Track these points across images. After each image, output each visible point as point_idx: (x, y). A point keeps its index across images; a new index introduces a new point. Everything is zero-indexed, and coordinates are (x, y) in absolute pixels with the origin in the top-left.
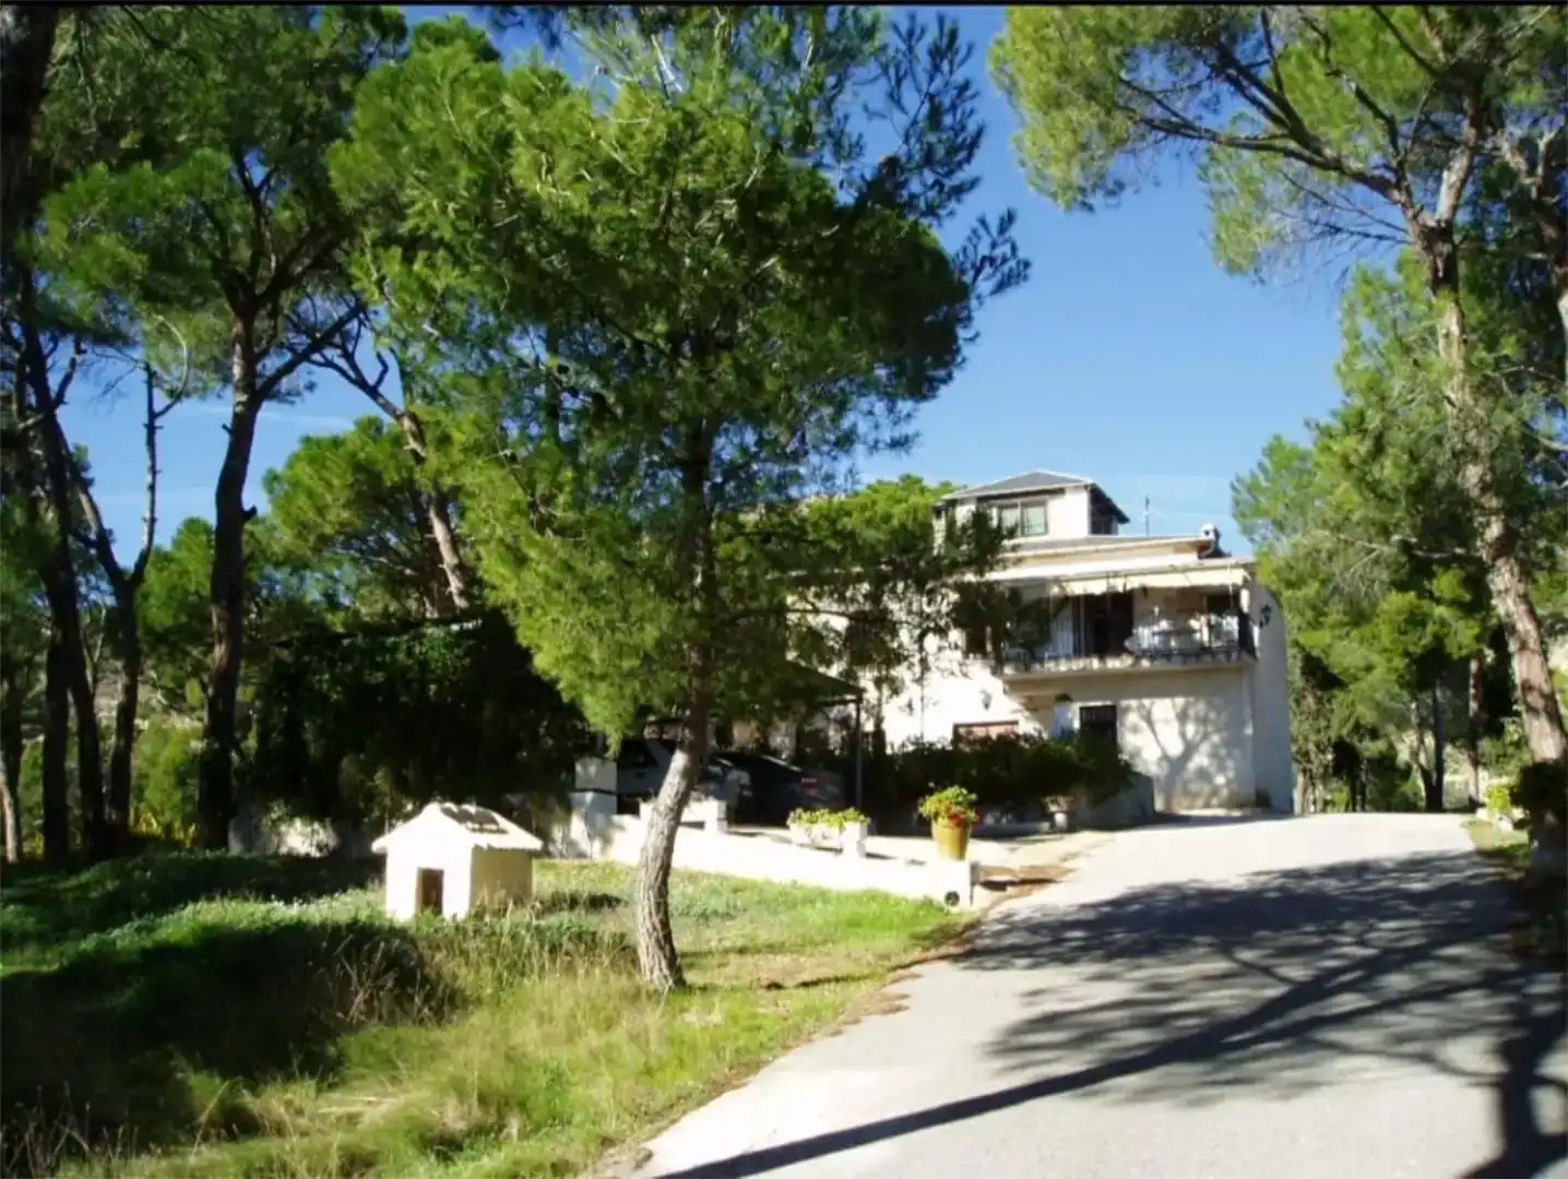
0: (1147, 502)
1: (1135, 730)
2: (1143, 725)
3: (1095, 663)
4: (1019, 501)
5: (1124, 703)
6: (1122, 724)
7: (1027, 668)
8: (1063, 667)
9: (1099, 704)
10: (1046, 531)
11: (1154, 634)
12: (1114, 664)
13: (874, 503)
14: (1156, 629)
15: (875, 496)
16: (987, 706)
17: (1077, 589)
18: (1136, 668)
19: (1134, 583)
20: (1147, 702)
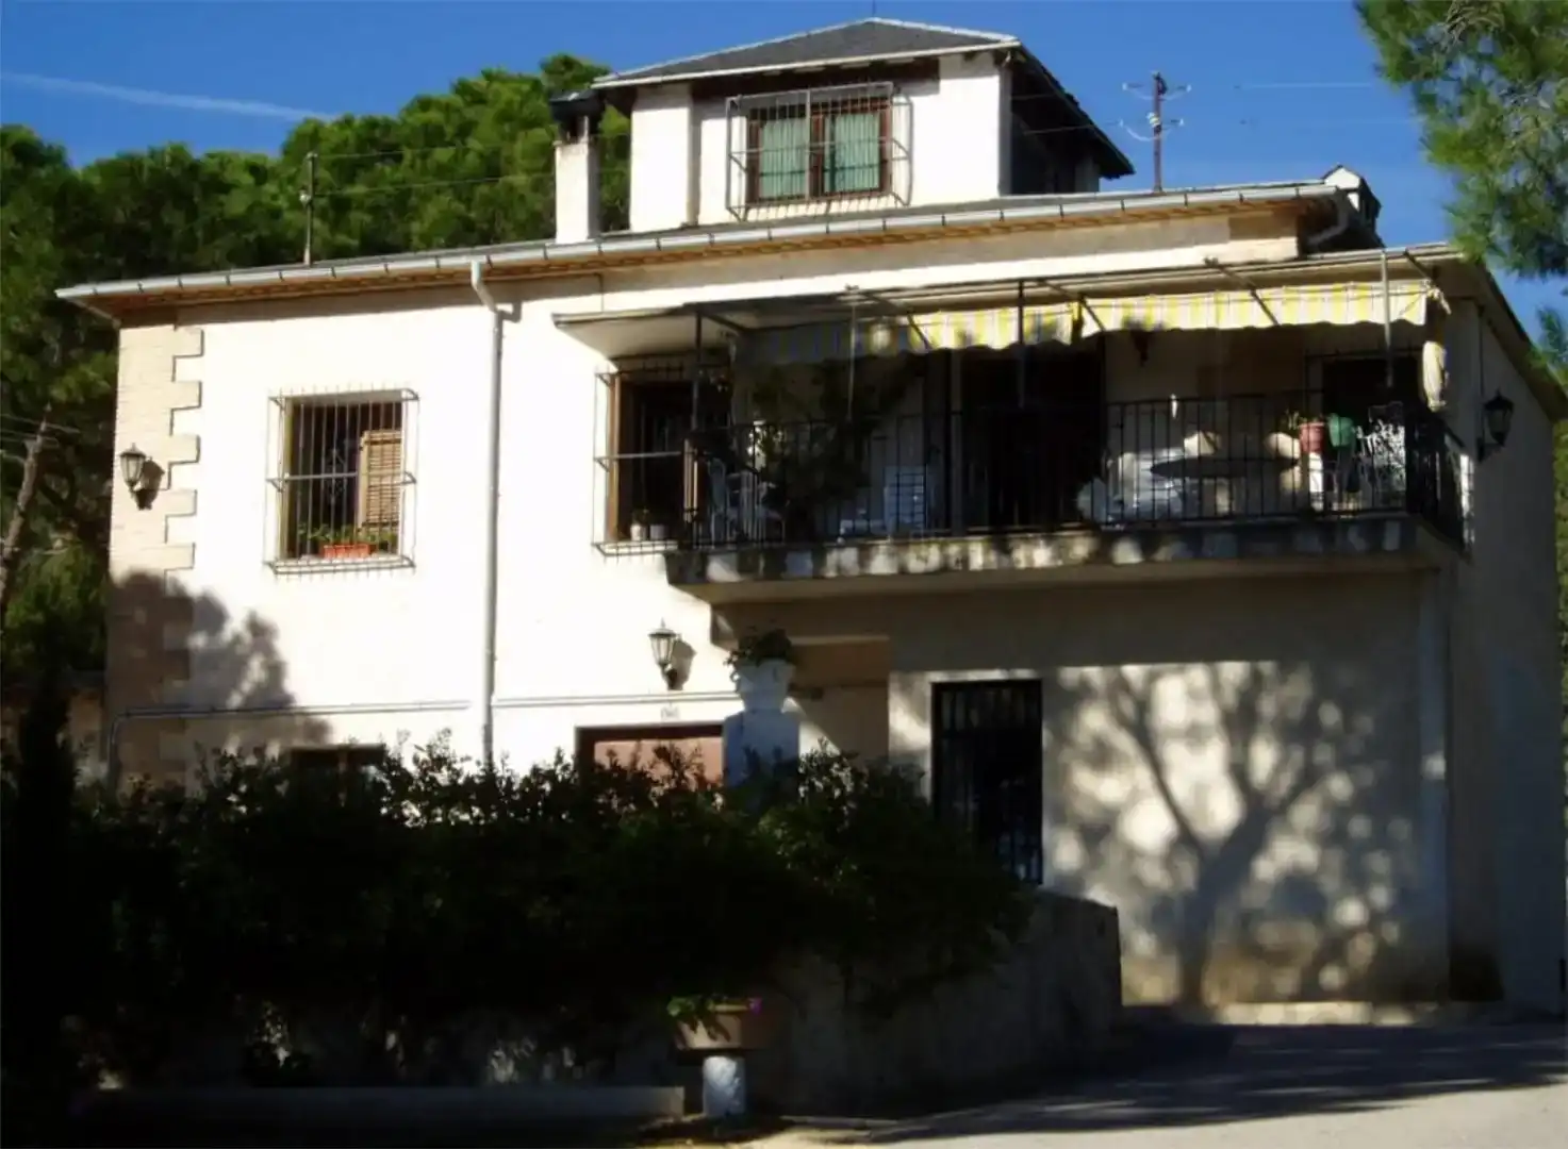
0: (1162, 89)
1: (1102, 757)
2: (1124, 742)
3: (979, 555)
4: (808, 96)
5: (1070, 675)
6: (1063, 738)
7: (776, 570)
8: (881, 564)
9: (996, 675)
10: (883, 186)
11: (1161, 471)
12: (1038, 555)
13: (465, 130)
14: (1173, 455)
15: (470, 113)
16: (675, 678)
17: (941, 332)
18: (1100, 574)
19: (1110, 316)
20: (1133, 672)
